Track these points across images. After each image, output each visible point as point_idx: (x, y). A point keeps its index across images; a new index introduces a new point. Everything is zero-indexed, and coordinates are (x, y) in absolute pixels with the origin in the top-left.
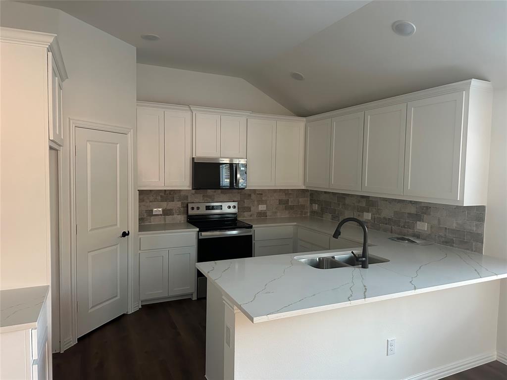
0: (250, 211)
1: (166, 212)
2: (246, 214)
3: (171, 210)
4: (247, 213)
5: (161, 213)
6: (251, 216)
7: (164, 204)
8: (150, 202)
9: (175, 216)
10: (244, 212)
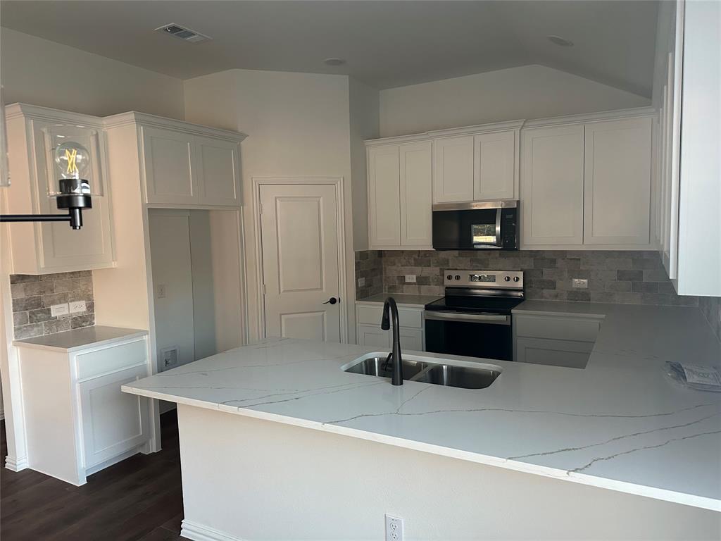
0: (555, 288)
1: (422, 281)
2: (545, 292)
3: (426, 278)
4: (547, 290)
5: (415, 281)
6: (556, 296)
7: (419, 269)
8: (402, 266)
9: (432, 286)
10: (543, 289)
